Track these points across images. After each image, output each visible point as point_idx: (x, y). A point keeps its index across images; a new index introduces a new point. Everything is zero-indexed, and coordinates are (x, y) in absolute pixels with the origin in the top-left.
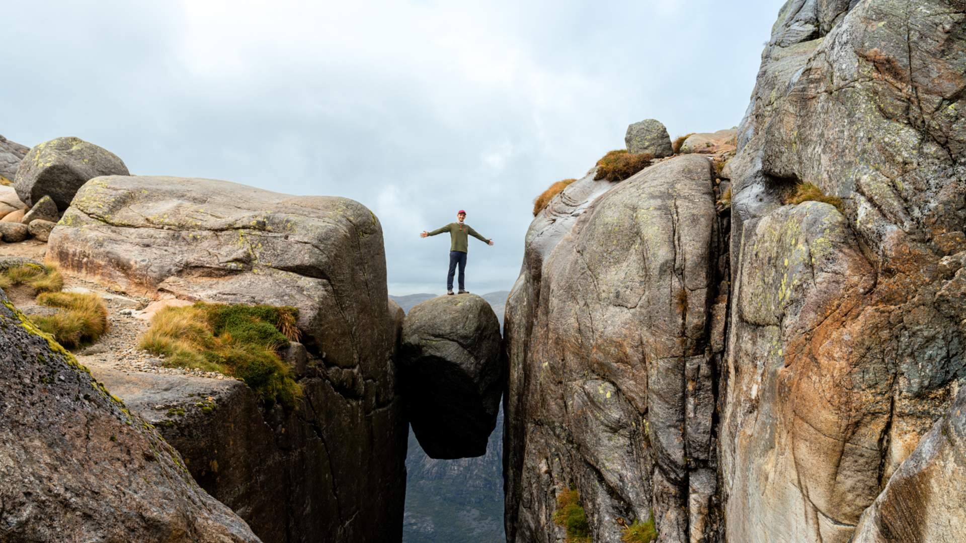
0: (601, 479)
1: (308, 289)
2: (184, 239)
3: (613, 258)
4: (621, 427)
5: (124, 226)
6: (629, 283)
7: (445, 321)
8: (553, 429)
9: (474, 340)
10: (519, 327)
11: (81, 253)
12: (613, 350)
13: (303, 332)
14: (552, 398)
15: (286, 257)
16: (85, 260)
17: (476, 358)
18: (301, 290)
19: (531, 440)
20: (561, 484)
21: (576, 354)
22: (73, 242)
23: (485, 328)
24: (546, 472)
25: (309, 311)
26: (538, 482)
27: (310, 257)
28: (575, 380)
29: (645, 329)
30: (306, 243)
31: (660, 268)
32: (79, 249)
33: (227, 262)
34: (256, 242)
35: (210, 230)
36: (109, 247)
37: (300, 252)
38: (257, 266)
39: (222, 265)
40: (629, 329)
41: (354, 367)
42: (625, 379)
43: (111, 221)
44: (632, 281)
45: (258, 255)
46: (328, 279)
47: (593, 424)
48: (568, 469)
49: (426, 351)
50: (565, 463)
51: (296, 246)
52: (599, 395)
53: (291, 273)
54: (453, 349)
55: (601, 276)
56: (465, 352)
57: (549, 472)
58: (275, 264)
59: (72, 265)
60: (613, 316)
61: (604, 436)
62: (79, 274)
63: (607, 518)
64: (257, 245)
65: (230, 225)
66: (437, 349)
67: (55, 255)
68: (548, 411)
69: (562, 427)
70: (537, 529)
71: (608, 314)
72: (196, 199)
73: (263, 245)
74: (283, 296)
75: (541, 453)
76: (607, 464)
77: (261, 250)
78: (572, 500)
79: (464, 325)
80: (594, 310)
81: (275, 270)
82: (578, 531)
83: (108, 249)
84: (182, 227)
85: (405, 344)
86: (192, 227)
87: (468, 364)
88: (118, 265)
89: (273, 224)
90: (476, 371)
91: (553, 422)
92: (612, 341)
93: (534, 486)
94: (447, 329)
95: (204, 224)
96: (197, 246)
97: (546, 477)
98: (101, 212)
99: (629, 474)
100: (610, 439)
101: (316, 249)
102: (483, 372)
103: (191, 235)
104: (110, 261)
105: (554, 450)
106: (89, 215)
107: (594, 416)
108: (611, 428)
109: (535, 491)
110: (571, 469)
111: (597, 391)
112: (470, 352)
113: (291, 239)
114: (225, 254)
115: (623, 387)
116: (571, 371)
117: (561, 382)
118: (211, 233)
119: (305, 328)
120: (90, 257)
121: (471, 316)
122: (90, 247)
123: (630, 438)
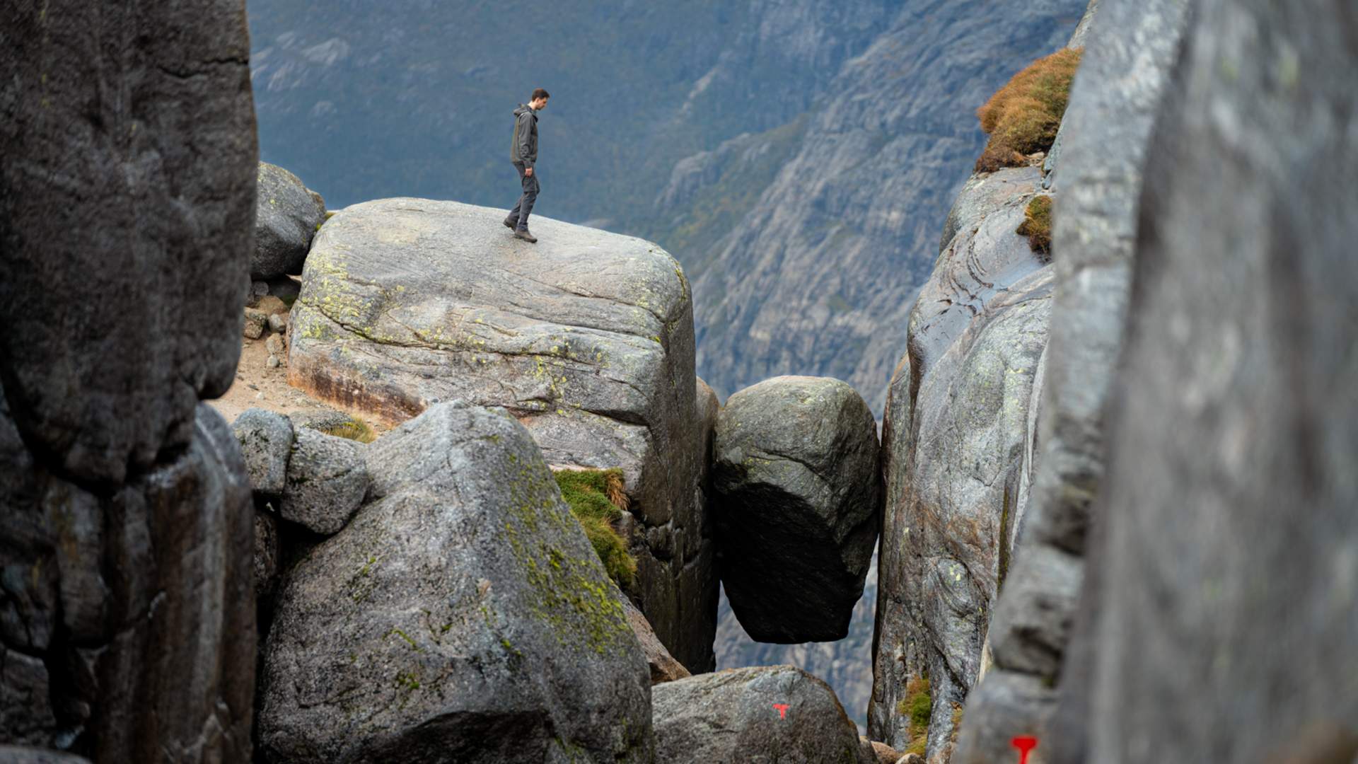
0: (947, 667)
1: (628, 442)
2: (466, 363)
3: (980, 419)
4: (968, 612)
5: (389, 343)
6: (988, 456)
7: (785, 429)
8: (910, 609)
9: (830, 459)
10: (902, 442)
11: (349, 382)
12: (965, 530)
13: (630, 497)
14: (910, 572)
15: (599, 398)
16: (356, 392)
17: (833, 487)
18: (620, 442)
19: (889, 620)
20: (914, 672)
21: (935, 527)
22: (335, 366)
23: (849, 436)
24: (900, 659)
25: (634, 472)
26: (892, 671)
27: (628, 401)
28: (932, 556)
29: (995, 512)
30: (622, 382)
31: (1011, 451)
32: (345, 378)
33: (527, 400)
34: (559, 375)
35: (497, 352)
36: (387, 379)
37: (616, 393)
38: (562, 406)
39: (521, 404)
40: (981, 509)
41: (667, 522)
42: (975, 562)
43: (373, 336)
44: (992, 453)
45: (562, 392)
46: (648, 426)
47: (942, 607)
48: (922, 656)
49: (754, 475)
50: (919, 649)
51: (611, 386)
52: (949, 577)
53: (605, 419)
54: (795, 474)
55: (967, 439)
56: (816, 478)
57: (903, 659)
58: (585, 405)
59: (338, 396)
60: (971, 490)
61: (952, 620)
62: (349, 409)
63: (944, 702)
64: (561, 379)
65: (524, 349)
66: (771, 472)
67: (308, 379)
68: (905, 587)
69: (919, 608)
70: (885, 724)
71: (967, 487)
72: (458, 292)
73: (568, 380)
74: (603, 453)
75: (899, 638)
76: (952, 650)
77: (566, 385)
78: (921, 690)
79: (815, 437)
80: (955, 479)
81: (585, 413)
82: (922, 720)
83: (387, 382)
84: (461, 346)
85: (721, 463)
86: (474, 347)
87: (819, 496)
88: (403, 404)
89: (578, 351)
90: (831, 508)
91: (910, 601)
92: (965, 520)
93: (888, 675)
94: (787, 442)
95: (489, 343)
96: (482, 373)
97: (899, 664)
98: (358, 323)
99: (971, 660)
100: (957, 624)
101: (635, 391)
102: (842, 510)
103: (474, 358)
104: (391, 397)
105: (909, 633)
106: (342, 325)
107: (944, 599)
108: (959, 613)
109: (888, 682)
110: (926, 656)
111: (948, 572)
112: (822, 478)
113: (604, 375)
114: (522, 388)
115: (973, 571)
116: (928, 545)
117: (919, 555)
118: (500, 358)
119: (631, 493)
120: (364, 389)
121: (826, 420)
122: (363, 377)
123: (976, 624)
